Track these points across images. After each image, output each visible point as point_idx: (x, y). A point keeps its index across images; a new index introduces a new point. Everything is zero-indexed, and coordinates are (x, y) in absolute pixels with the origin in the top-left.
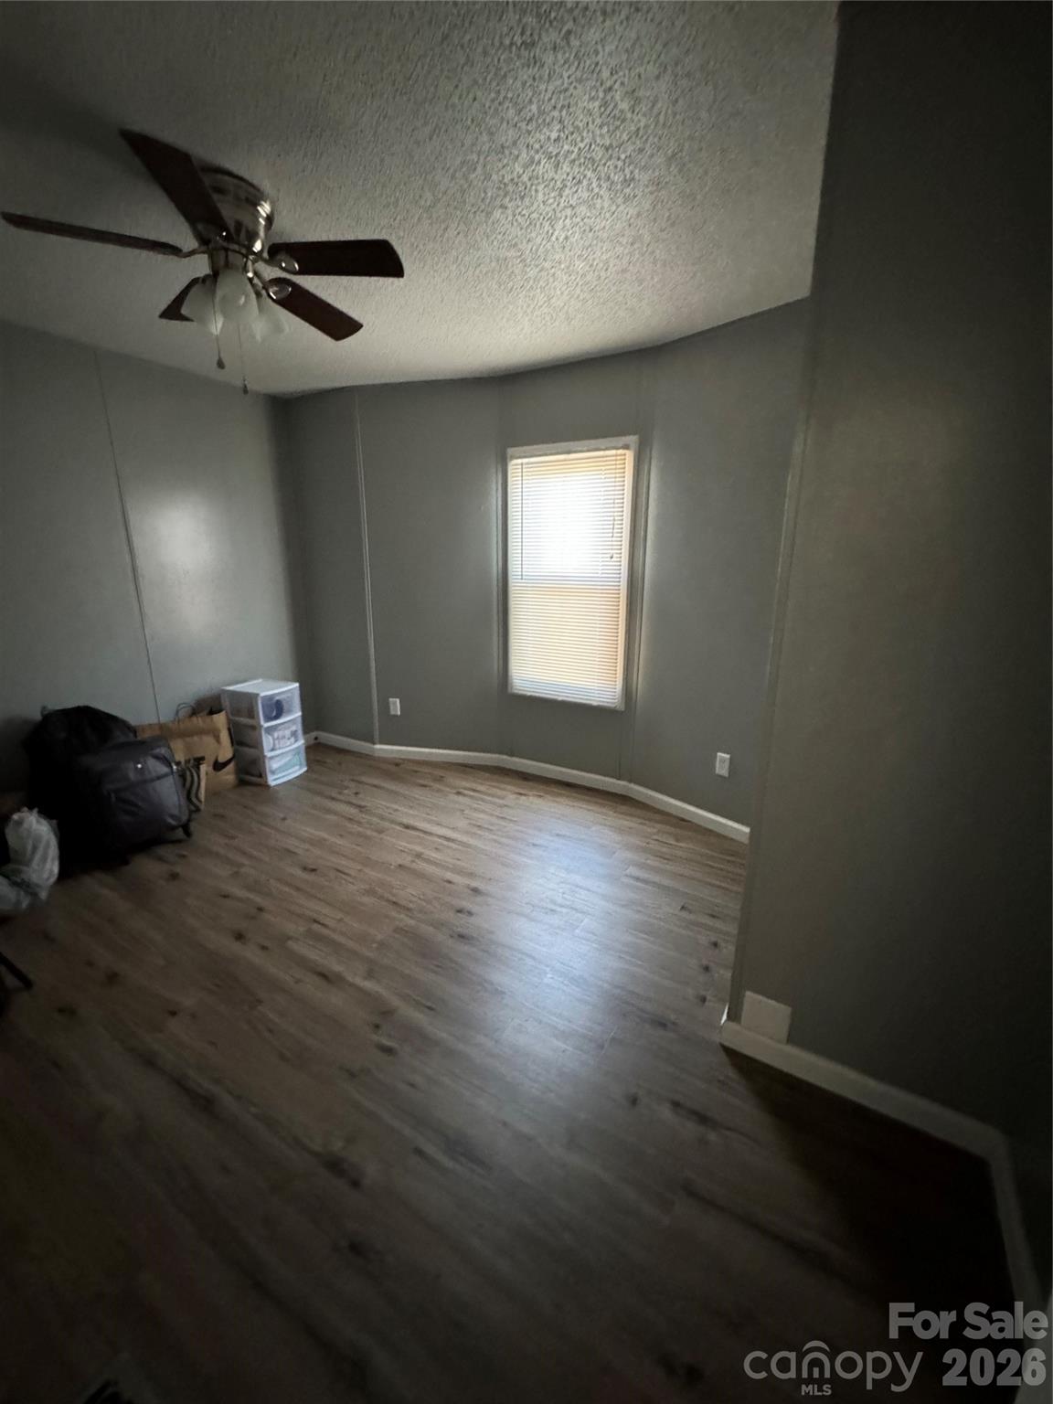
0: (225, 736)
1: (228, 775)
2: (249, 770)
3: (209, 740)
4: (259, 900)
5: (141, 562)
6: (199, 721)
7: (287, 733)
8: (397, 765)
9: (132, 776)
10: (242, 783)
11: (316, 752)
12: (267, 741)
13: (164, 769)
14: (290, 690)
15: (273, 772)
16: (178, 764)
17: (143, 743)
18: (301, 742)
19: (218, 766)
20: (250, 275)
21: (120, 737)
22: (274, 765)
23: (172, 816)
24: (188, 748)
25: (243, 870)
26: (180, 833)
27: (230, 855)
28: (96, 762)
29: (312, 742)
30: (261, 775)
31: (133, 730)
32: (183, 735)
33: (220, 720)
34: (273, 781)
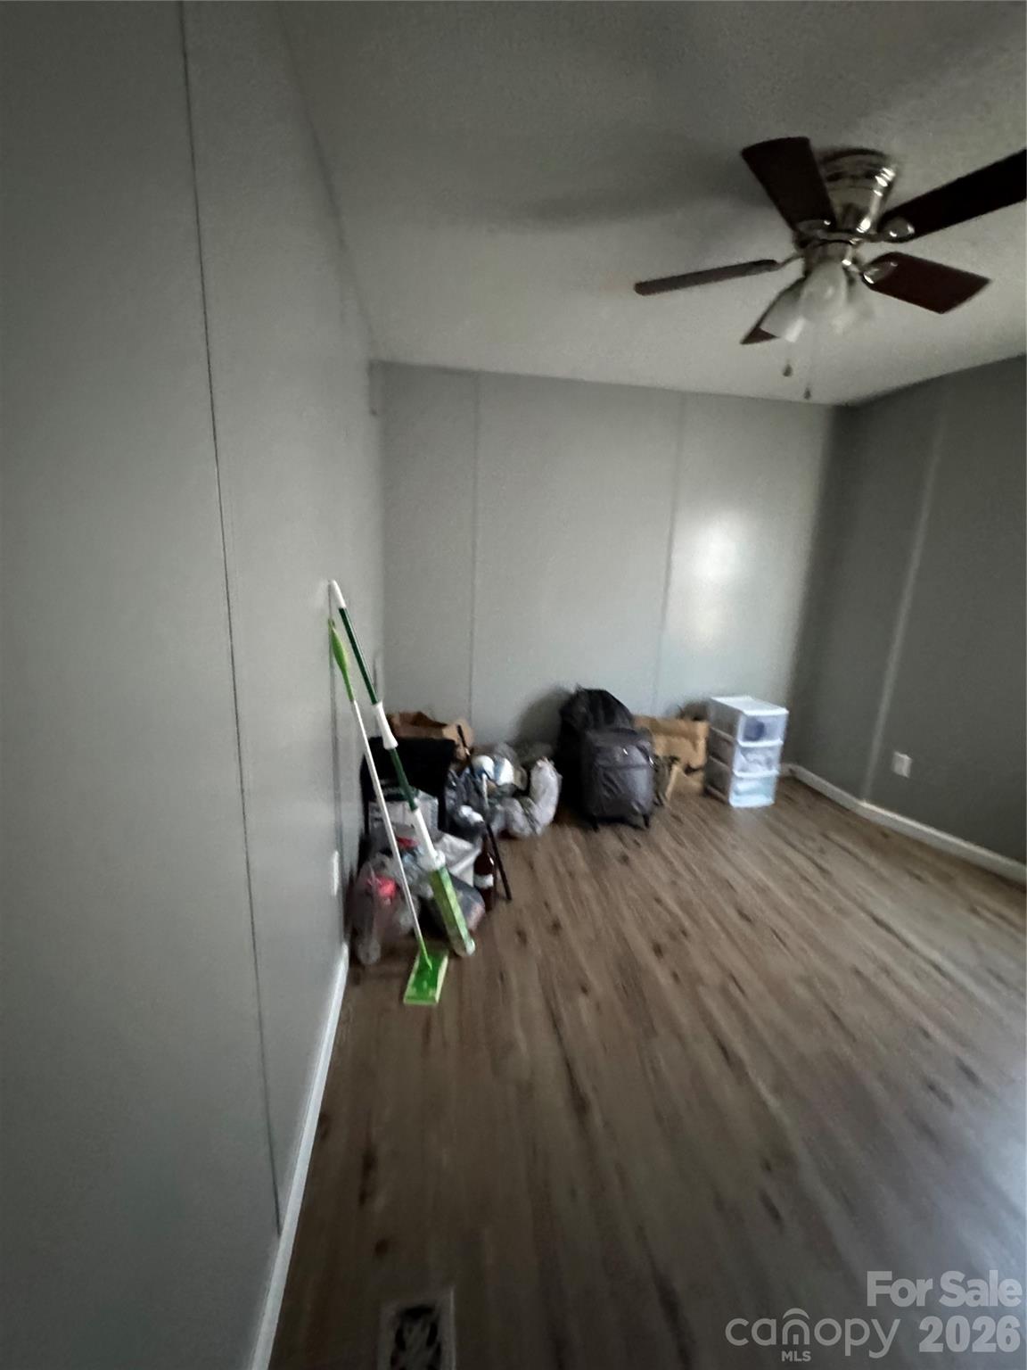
0: (702, 744)
1: (695, 782)
2: (715, 784)
3: (687, 744)
4: (687, 924)
5: (676, 576)
6: (683, 725)
7: (761, 758)
8: (885, 835)
9: (618, 758)
10: (706, 793)
11: (788, 786)
12: (739, 760)
13: (642, 760)
14: (777, 714)
15: (737, 793)
16: (656, 757)
17: (633, 733)
18: (774, 772)
19: (689, 770)
20: (847, 262)
21: (620, 722)
22: (741, 786)
23: (639, 805)
24: (669, 746)
25: (680, 882)
26: (641, 821)
27: (676, 863)
28: (596, 738)
29: (788, 774)
30: (725, 791)
31: (630, 718)
32: (668, 733)
33: (701, 728)
34: (735, 801)
